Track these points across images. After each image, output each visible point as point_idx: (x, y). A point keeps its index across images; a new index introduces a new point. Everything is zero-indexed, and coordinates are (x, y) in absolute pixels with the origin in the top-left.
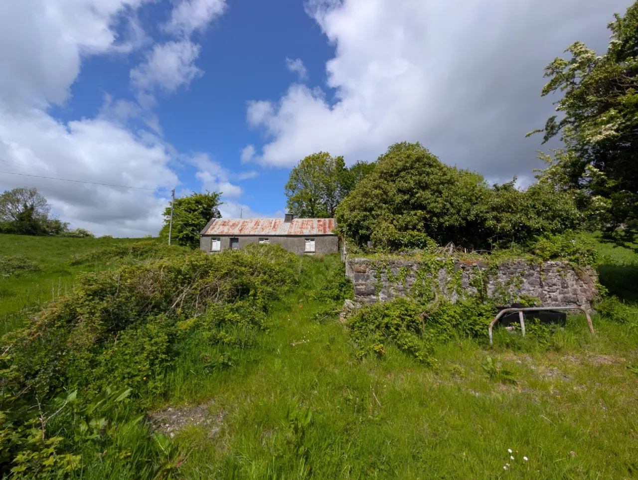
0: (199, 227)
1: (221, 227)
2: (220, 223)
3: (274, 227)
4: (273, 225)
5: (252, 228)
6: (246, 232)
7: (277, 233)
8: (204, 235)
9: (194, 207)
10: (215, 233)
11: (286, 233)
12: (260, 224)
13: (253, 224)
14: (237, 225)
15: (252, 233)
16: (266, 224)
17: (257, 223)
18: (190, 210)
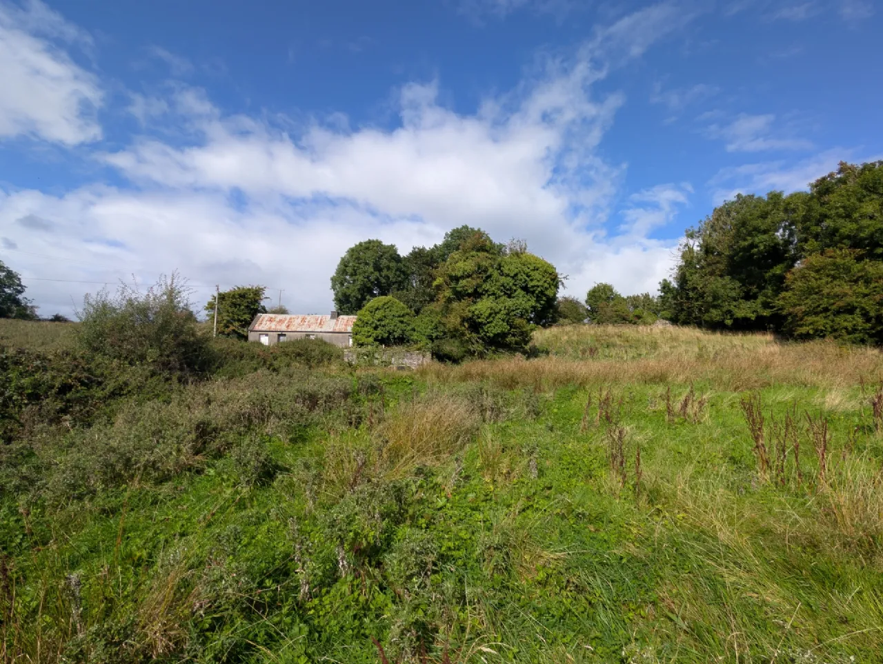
0: (246, 324)
1: (268, 323)
2: (266, 319)
3: (320, 324)
4: (319, 321)
5: (299, 325)
6: (293, 329)
7: (323, 330)
8: (251, 331)
9: (238, 301)
10: (263, 329)
11: (331, 330)
12: (307, 321)
13: (300, 320)
14: (284, 322)
15: (299, 329)
16: (313, 321)
17: (303, 320)
18: (235, 305)
